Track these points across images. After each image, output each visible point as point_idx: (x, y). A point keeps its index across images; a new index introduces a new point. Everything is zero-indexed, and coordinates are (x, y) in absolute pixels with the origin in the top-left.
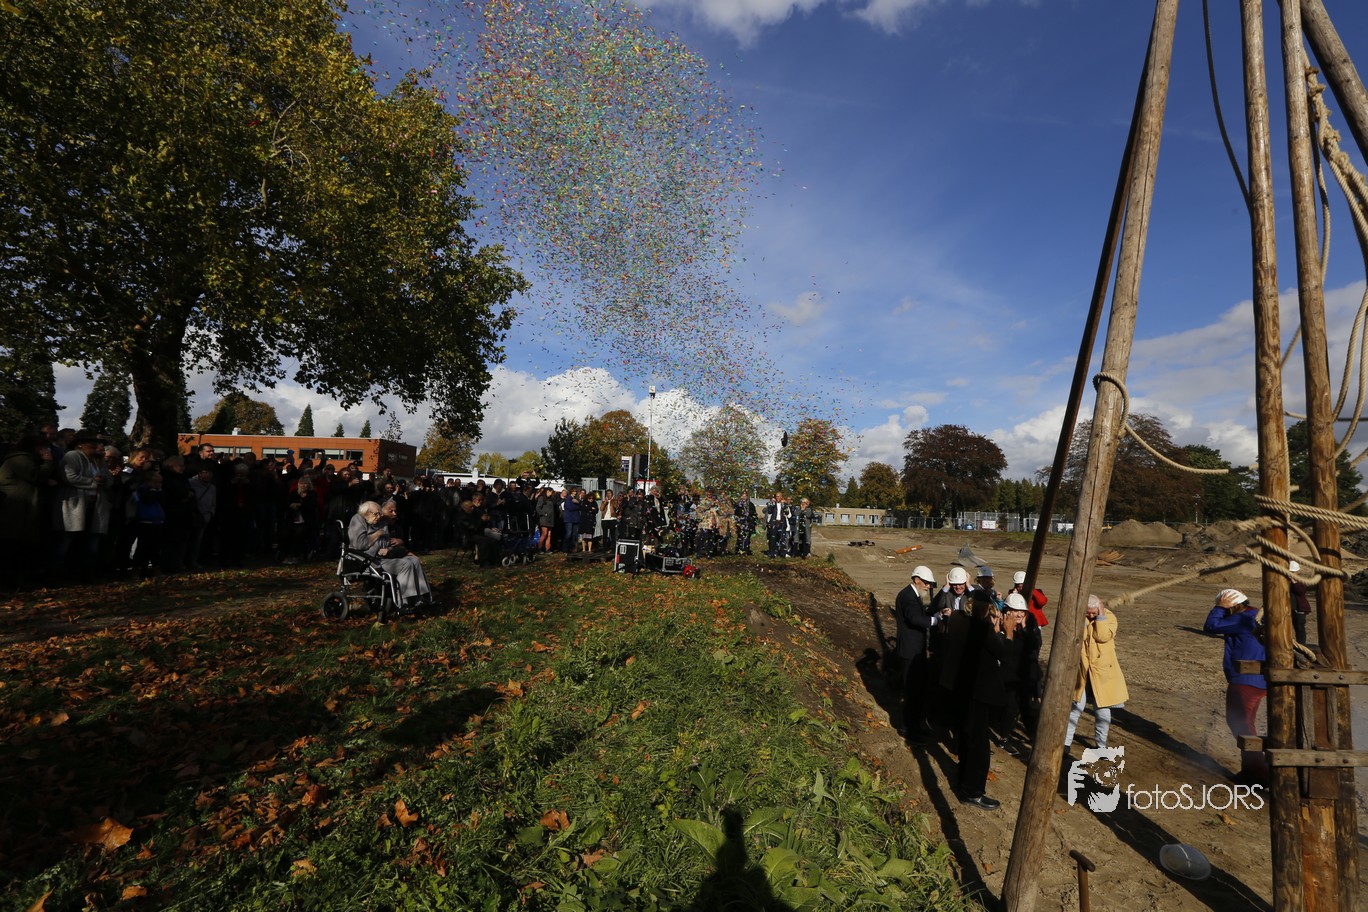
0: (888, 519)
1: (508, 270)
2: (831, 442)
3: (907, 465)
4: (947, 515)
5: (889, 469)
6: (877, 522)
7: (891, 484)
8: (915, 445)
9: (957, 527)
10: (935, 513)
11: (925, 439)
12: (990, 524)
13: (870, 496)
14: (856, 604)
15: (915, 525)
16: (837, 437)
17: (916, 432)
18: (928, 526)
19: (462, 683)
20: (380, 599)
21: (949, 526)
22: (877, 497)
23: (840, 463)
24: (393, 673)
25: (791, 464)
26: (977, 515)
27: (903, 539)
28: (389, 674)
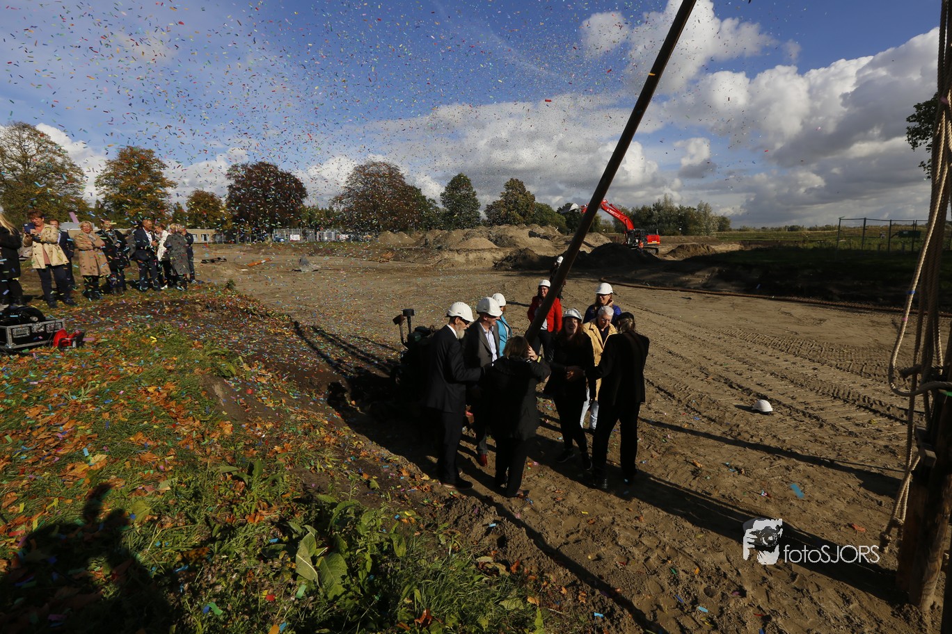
0: (218, 237)
3: (230, 193)
4: (267, 232)
5: (213, 196)
6: (209, 239)
7: (216, 208)
8: (236, 177)
9: (274, 242)
11: (244, 172)
12: (296, 237)
17: (237, 166)
18: (253, 240)
21: (268, 240)
22: (206, 220)
25: (116, 190)
26: (286, 231)
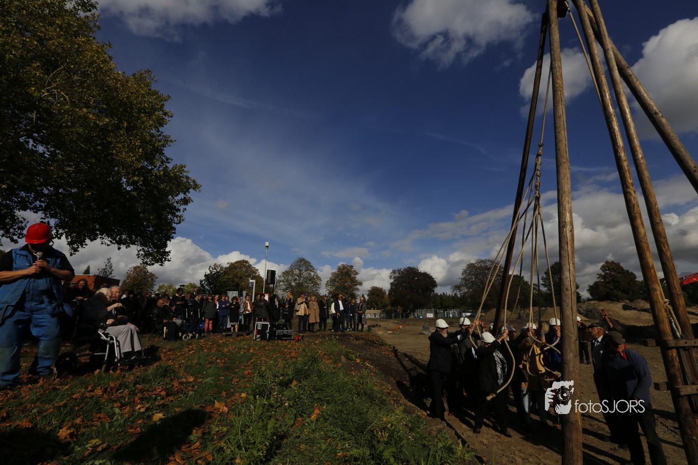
0: (382, 315)
1: (187, 178)
2: (354, 276)
3: (391, 286)
4: (411, 311)
5: (381, 289)
6: (377, 316)
7: (383, 297)
8: (394, 277)
9: (416, 318)
10: (405, 311)
11: (399, 273)
12: (430, 315)
13: (373, 303)
14: (387, 353)
15: (396, 317)
16: (357, 274)
17: (395, 270)
18: (402, 317)
19: (178, 407)
20: (105, 355)
21: (412, 317)
22: (377, 304)
23: (358, 287)
24: (121, 403)
25: (334, 288)
26: (424, 311)
27: (391, 324)
28: (119, 404)
